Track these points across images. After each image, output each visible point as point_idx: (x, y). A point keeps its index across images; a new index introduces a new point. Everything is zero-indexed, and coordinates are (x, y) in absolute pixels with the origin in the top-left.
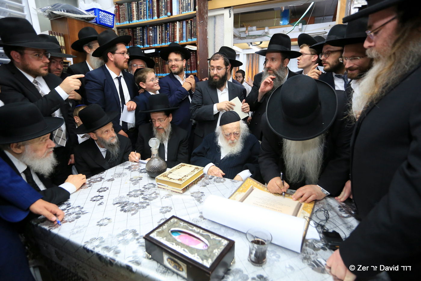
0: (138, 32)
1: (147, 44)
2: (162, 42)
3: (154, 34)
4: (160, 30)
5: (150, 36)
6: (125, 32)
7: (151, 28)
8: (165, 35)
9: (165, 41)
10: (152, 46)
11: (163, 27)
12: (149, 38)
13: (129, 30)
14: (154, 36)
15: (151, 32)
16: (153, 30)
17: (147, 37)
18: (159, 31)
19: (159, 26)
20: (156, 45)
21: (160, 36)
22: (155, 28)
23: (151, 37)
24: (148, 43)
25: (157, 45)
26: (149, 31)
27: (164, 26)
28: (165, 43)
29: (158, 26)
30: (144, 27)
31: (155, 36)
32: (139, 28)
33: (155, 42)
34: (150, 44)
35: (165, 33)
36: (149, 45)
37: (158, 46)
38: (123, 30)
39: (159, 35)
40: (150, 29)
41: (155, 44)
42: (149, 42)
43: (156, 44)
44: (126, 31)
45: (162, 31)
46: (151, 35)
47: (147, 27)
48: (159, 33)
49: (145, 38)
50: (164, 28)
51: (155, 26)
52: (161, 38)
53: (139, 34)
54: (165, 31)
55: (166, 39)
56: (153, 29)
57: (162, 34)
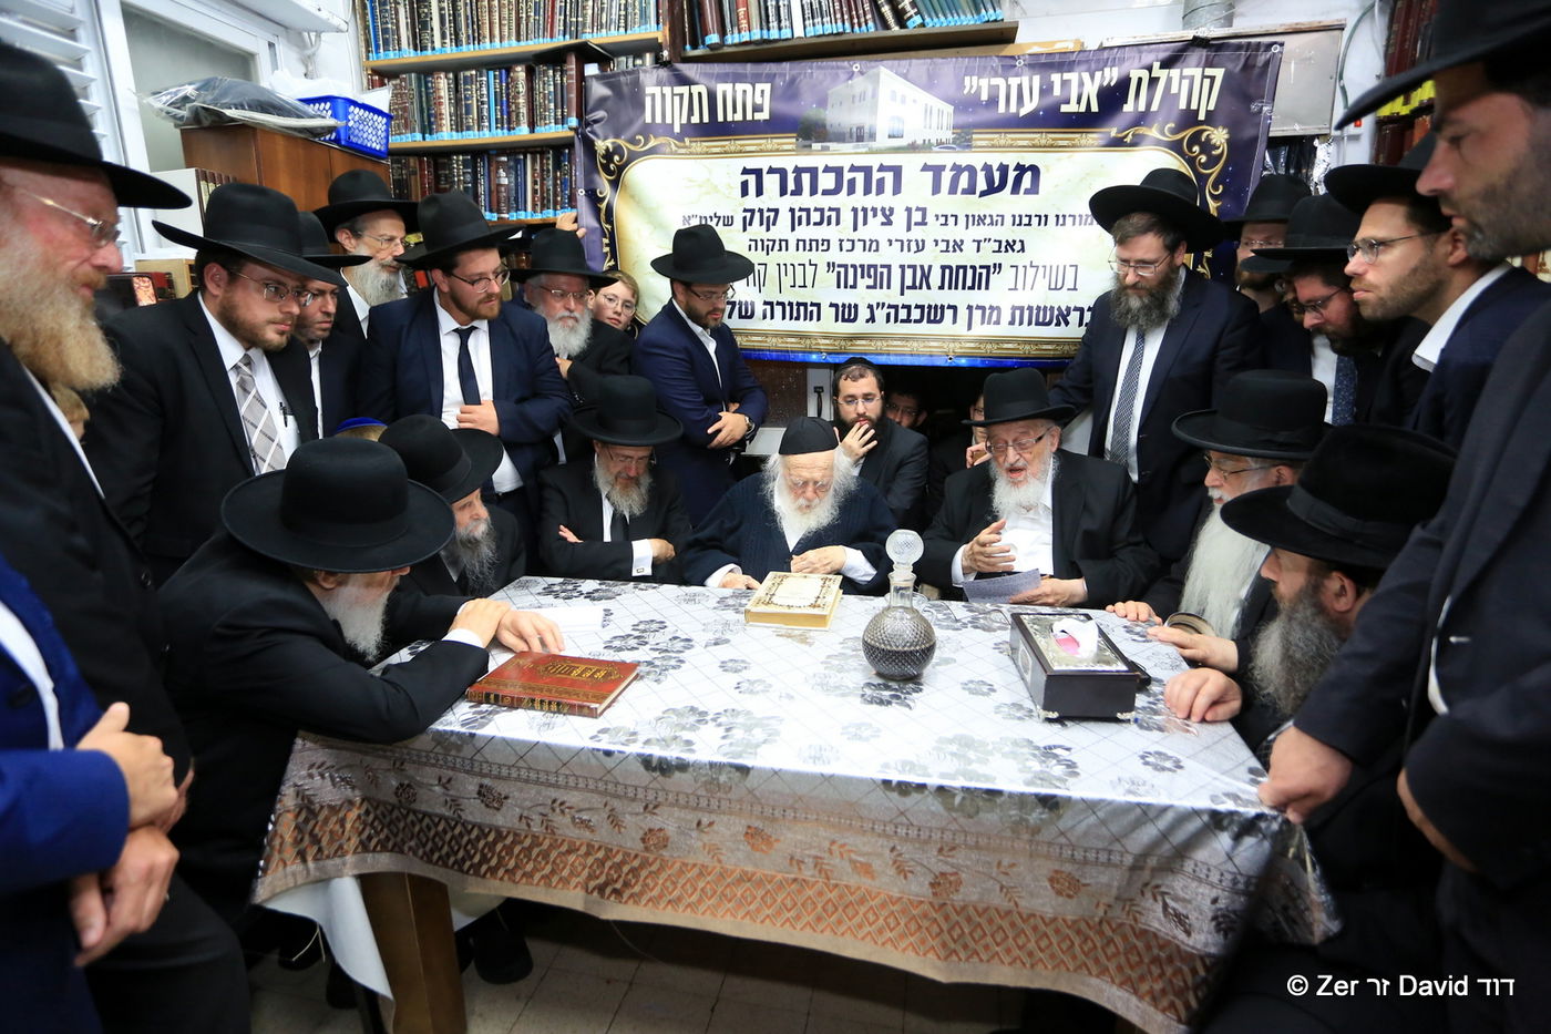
0: (458, 168)
1: (491, 211)
2: (544, 207)
3: (516, 179)
4: (538, 167)
5: (499, 185)
6: (406, 166)
7: (504, 159)
8: (555, 185)
9: (555, 203)
10: (506, 216)
11: (549, 159)
12: (498, 192)
13: (421, 163)
14: (517, 185)
15: (503, 174)
16: (510, 168)
17: (490, 188)
18: (534, 170)
19: (534, 154)
20: (522, 216)
21: (538, 187)
22: (517, 162)
23: (503, 189)
24: (495, 207)
25: (526, 216)
26: (498, 169)
27: (550, 156)
28: (555, 209)
29: (529, 156)
30: (477, 153)
31: (520, 186)
32: (461, 158)
33: (518, 204)
34: (499, 211)
35: (555, 178)
36: (495, 214)
37: (529, 218)
38: (399, 162)
39: (535, 183)
40: (500, 164)
41: (517, 210)
42: (499, 203)
43: (523, 213)
44: (412, 164)
45: (542, 170)
46: (505, 181)
47: (489, 154)
48: (533, 176)
49: (481, 189)
50: (551, 162)
51: (519, 153)
52: (542, 193)
53: (459, 176)
54: (555, 172)
55: (559, 199)
56: (512, 163)
57: (543, 179)
